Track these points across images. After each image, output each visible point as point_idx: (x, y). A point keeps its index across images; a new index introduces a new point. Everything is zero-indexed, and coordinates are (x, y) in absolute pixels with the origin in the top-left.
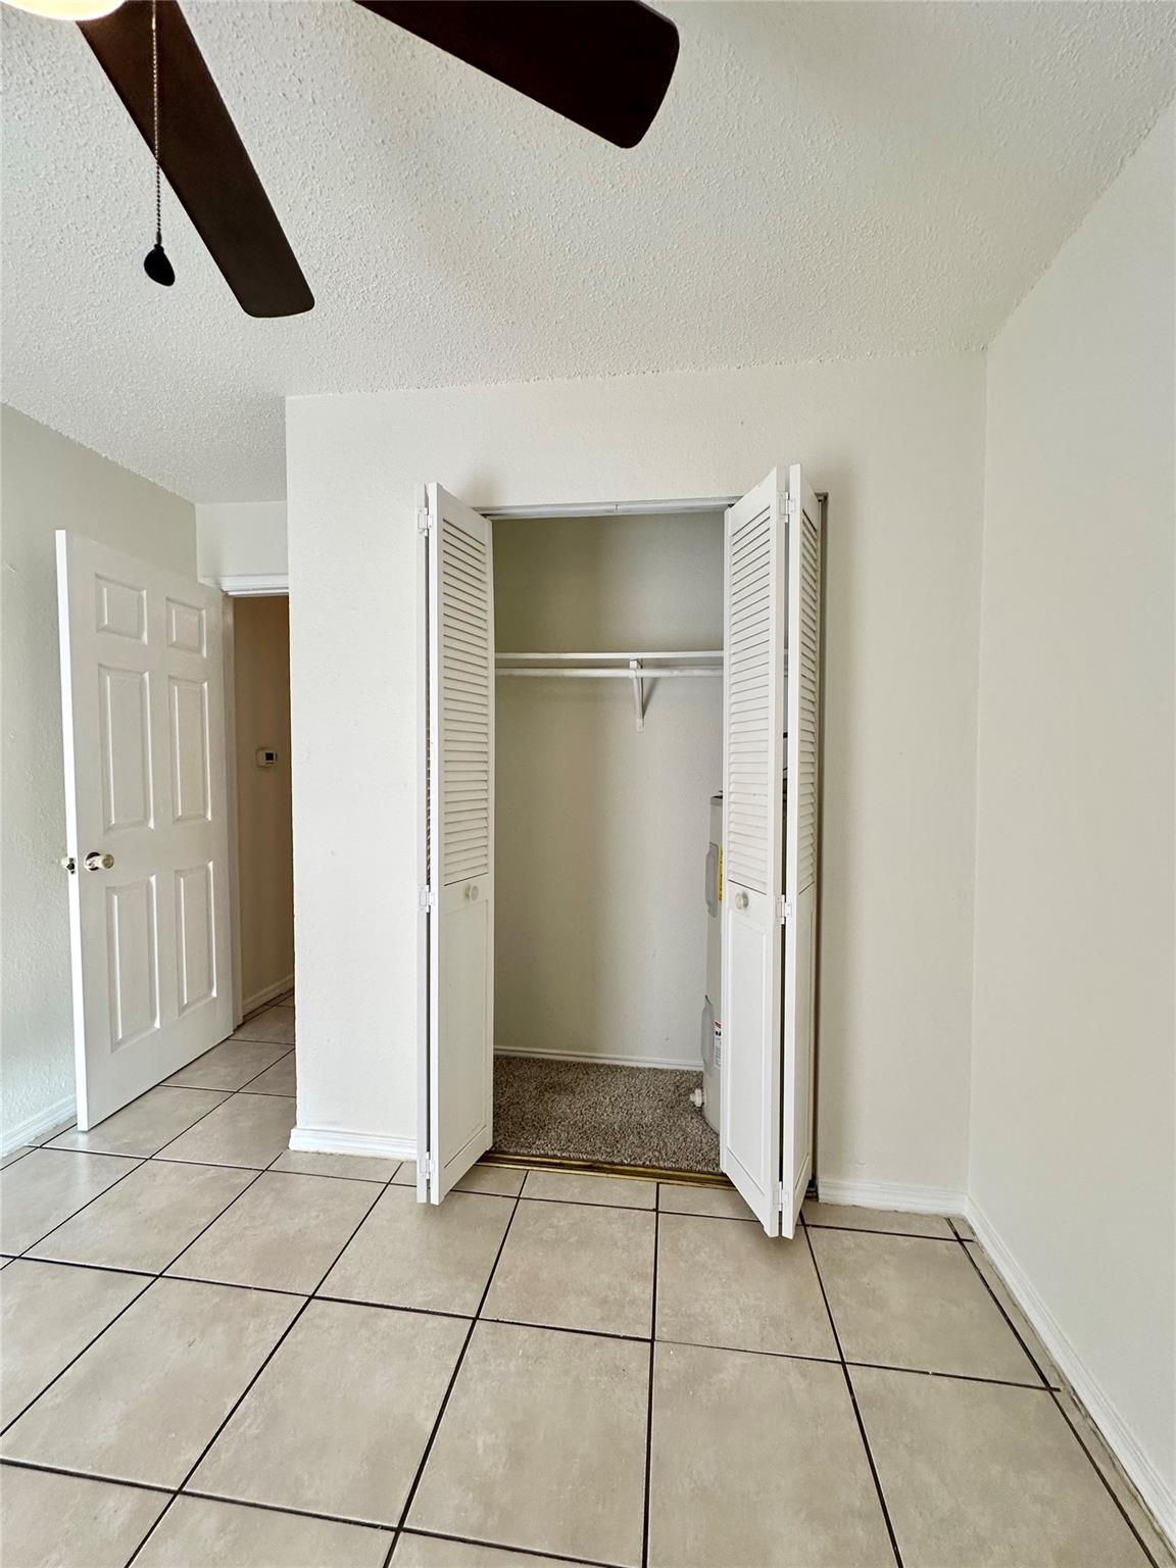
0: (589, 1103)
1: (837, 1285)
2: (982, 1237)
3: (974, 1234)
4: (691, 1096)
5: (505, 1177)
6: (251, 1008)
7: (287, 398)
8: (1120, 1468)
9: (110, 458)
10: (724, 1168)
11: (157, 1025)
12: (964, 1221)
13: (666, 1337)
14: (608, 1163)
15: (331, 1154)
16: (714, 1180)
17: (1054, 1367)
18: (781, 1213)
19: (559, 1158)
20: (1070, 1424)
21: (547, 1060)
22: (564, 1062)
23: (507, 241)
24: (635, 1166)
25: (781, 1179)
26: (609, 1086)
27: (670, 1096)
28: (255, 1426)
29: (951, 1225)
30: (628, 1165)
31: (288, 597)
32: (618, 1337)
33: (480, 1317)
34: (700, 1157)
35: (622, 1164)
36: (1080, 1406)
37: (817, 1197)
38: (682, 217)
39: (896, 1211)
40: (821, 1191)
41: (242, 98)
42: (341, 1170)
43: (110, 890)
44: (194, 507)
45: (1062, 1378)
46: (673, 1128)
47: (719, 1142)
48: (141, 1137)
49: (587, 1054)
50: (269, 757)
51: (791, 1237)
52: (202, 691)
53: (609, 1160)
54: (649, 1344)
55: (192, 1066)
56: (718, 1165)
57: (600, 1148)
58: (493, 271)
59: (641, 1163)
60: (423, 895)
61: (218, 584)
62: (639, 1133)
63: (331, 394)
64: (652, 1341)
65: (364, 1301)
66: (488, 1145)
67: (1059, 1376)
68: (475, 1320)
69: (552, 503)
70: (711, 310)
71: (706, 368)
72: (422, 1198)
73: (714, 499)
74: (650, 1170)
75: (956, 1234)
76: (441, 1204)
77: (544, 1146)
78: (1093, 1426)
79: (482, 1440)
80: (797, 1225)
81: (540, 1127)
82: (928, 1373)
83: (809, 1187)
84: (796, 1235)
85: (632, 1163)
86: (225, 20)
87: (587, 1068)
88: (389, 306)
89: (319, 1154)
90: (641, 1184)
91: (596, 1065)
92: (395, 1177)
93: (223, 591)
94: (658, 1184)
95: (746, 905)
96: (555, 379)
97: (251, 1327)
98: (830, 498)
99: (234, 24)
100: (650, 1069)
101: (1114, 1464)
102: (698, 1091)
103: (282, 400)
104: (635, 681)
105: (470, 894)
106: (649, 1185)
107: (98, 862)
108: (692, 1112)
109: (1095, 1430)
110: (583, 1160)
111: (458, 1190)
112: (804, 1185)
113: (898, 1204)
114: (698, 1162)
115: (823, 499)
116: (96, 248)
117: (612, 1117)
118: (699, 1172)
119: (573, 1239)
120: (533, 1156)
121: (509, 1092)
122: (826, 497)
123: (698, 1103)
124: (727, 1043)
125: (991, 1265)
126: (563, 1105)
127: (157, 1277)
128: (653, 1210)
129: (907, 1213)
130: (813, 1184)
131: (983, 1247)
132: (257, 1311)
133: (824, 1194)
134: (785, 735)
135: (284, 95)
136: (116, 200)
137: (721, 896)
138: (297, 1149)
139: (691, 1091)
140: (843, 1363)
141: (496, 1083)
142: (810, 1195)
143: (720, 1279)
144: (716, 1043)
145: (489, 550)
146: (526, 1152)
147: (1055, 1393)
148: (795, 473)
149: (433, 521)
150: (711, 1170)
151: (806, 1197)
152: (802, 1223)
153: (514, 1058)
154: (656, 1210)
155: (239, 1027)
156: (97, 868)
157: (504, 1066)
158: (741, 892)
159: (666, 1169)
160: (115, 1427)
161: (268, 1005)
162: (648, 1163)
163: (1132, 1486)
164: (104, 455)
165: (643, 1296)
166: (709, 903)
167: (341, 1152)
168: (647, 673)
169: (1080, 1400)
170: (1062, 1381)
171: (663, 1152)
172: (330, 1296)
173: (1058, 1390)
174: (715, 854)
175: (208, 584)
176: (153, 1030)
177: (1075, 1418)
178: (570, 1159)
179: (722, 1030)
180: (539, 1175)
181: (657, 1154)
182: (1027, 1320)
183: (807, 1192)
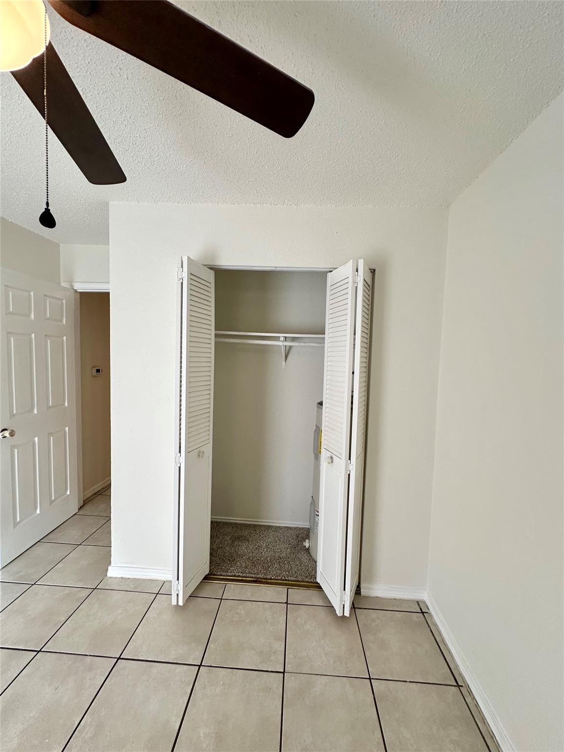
0: (256, 546)
1: (368, 638)
2: (432, 611)
3: (429, 609)
4: (304, 543)
5: (215, 588)
6: (88, 496)
7: (110, 202)
8: (486, 723)
9: (13, 222)
10: (318, 580)
11: (38, 511)
12: (424, 602)
13: (290, 670)
14: (265, 579)
15: (129, 578)
16: (314, 586)
17: (461, 675)
18: (344, 605)
19: (242, 577)
20: (466, 703)
21: (236, 523)
22: (244, 524)
23: (225, 146)
24: (277, 580)
25: (344, 590)
26: (266, 537)
27: (294, 542)
28: (89, 733)
29: (419, 605)
30: (274, 579)
31: (109, 293)
32: (268, 671)
33: (202, 664)
34: (308, 574)
35: (271, 579)
36: (471, 693)
37: (360, 593)
38: (312, 144)
39: (395, 599)
40: (362, 590)
41: (89, 73)
42: (135, 587)
43: (13, 447)
44: (59, 245)
45: (464, 681)
46: (295, 559)
47: (316, 566)
48: (30, 572)
49: (254, 520)
50: (98, 371)
51: (348, 616)
52: (63, 341)
53: (265, 577)
54: (282, 674)
55: (56, 530)
56: (316, 578)
57: (261, 571)
58: (218, 158)
59: (280, 578)
60: (177, 458)
61: (72, 286)
62: (279, 562)
63: (133, 203)
64: (284, 673)
65: (145, 659)
66: (207, 572)
67: (463, 680)
68: (200, 666)
69: (244, 265)
70: (324, 183)
71: (321, 205)
72: (174, 602)
73: (323, 268)
74: (285, 582)
75: (421, 609)
76: (184, 605)
77: (234, 571)
78: (476, 703)
79: (202, 731)
80: (351, 608)
81: (232, 560)
82: (407, 682)
83: (357, 588)
84: (350, 615)
85: (276, 578)
86: (80, 38)
87: (255, 527)
88: (164, 168)
89: (123, 578)
90: (280, 589)
91: (259, 525)
92: (161, 590)
93: (74, 289)
94: (288, 589)
95: (332, 462)
96: (248, 204)
97: (88, 677)
98: (376, 272)
99: (85, 40)
100: (285, 527)
101: (484, 722)
102: (307, 541)
103: (107, 204)
104: (282, 347)
105: (200, 455)
106: (283, 590)
107: (7, 434)
108: (304, 550)
109: (477, 706)
110: (253, 577)
111: (192, 596)
112: (354, 587)
113: (395, 596)
114: (307, 577)
115: (373, 272)
116: (7, 131)
117: (267, 554)
118: (307, 582)
119: (248, 620)
120: (229, 576)
121: (217, 541)
122: (374, 270)
123: (307, 546)
124: (322, 520)
125: (436, 625)
126: (244, 549)
127: (38, 652)
128: (286, 603)
129: (400, 600)
130: (359, 587)
131: (432, 615)
132: (90, 669)
133: (363, 592)
134: (353, 373)
135: (112, 74)
136: (18, 111)
137: (320, 451)
138: (111, 576)
139: (304, 539)
140: (370, 679)
141: (212, 537)
142: (357, 592)
143: (316, 638)
144: (317, 520)
145: (213, 286)
146: (225, 574)
147: (460, 688)
148: (361, 263)
149: (185, 275)
150: (312, 581)
151: (356, 593)
152: (353, 607)
153: (220, 522)
154: (287, 603)
155: (81, 507)
156: (6, 437)
157: (216, 526)
158: (329, 456)
159: (291, 581)
160: (17, 738)
161: (97, 494)
162: (283, 578)
163: (491, 732)
164: (10, 221)
165: (280, 649)
166: (314, 454)
167: (133, 577)
168: (288, 344)
169: (471, 691)
170: (464, 682)
171: (291, 572)
172: (128, 658)
173: (462, 686)
174: (318, 431)
175: (66, 286)
176: (35, 515)
177: (469, 700)
178: (246, 577)
179: (319, 514)
180: (231, 586)
181: (287, 573)
182: (450, 652)
183: (356, 591)
